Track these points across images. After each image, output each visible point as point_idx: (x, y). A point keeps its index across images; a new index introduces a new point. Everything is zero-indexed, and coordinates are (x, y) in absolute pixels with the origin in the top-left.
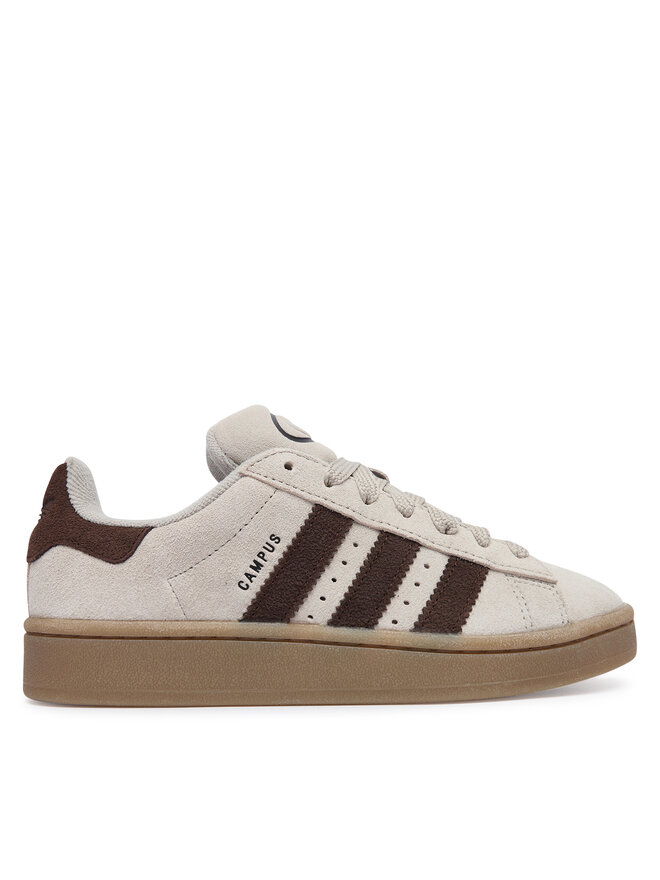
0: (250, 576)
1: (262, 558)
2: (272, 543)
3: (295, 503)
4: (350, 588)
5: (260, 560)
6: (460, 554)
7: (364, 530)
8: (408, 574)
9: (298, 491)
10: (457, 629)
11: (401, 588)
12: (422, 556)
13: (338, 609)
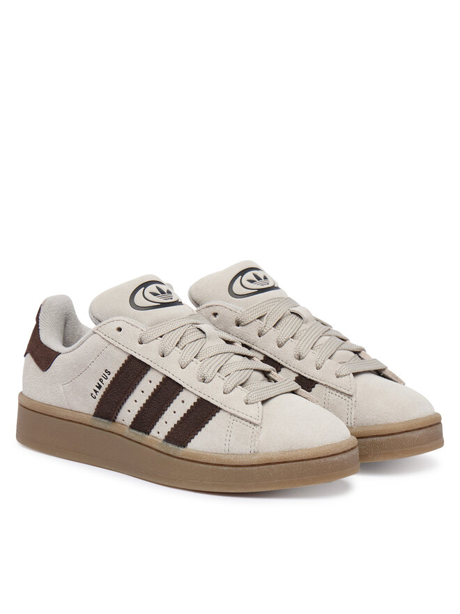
0: (96, 392)
1: (102, 382)
2: (106, 374)
3: (118, 352)
4: (141, 408)
5: (100, 383)
6: (205, 397)
7: (157, 373)
8: (172, 405)
9: (120, 346)
10: (184, 445)
11: (166, 412)
12: (183, 395)
13: (134, 419)
